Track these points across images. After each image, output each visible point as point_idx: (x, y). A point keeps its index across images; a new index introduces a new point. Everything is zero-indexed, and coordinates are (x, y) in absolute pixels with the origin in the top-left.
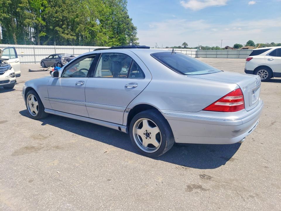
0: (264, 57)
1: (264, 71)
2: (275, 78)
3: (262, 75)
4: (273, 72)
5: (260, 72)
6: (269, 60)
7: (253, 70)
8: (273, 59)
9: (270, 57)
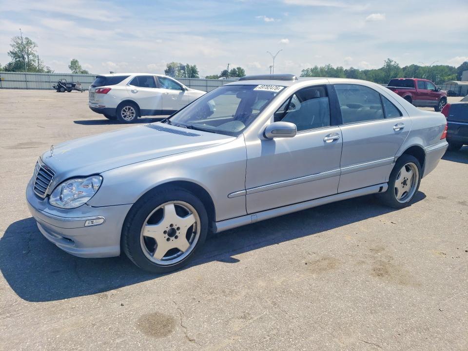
0: (124, 87)
1: (129, 109)
2: (143, 117)
3: (128, 113)
4: (141, 108)
5: (124, 110)
6: (133, 91)
7: (116, 107)
8: (137, 91)
9: (133, 87)
